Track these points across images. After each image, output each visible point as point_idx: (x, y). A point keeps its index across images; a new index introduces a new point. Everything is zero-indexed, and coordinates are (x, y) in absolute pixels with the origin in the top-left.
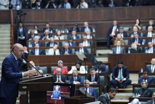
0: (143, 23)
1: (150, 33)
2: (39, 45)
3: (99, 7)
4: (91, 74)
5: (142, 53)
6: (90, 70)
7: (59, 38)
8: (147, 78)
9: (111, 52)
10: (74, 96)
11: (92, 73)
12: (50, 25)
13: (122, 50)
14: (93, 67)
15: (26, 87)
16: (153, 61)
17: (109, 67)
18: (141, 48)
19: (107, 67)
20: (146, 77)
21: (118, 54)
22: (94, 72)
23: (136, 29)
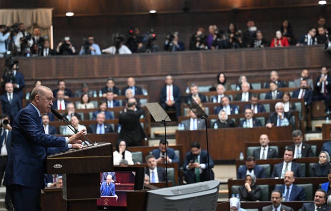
0: (231, 78)
1: (245, 95)
2: (49, 118)
3: (152, 51)
4: (149, 165)
5: (236, 128)
6: (147, 157)
7: (86, 106)
8: (253, 167)
9: (181, 128)
10: (142, 189)
11: (150, 162)
12: (66, 85)
13: (201, 125)
14: (151, 153)
15: (62, 166)
16: (262, 139)
17: (181, 153)
18: (234, 120)
19: (177, 152)
20: (251, 166)
21: (194, 131)
22: (153, 161)
23: (222, 89)
